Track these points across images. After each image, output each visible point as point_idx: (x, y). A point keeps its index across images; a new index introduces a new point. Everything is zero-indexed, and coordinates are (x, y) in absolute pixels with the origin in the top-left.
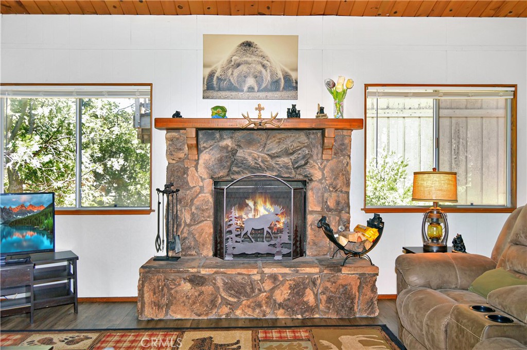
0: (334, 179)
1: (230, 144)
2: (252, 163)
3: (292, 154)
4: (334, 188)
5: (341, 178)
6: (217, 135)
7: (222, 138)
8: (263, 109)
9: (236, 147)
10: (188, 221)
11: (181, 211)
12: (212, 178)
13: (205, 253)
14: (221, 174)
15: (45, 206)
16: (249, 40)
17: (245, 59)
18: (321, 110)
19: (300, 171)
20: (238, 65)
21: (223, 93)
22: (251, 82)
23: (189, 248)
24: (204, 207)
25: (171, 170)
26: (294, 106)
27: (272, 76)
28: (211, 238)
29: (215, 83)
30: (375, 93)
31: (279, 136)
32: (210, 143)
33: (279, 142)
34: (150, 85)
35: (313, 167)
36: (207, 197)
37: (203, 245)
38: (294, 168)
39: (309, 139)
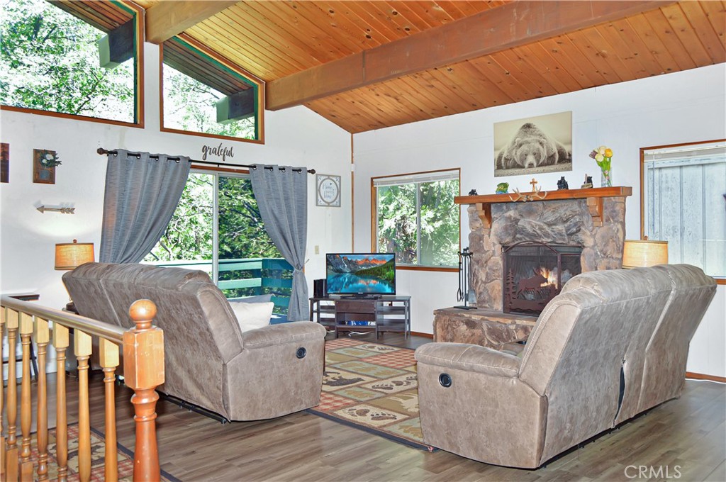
0: (605, 245)
1: (512, 215)
2: (531, 231)
3: (566, 222)
4: (605, 254)
5: (611, 244)
6: (504, 207)
7: (509, 209)
8: (536, 183)
9: (518, 217)
10: (484, 279)
11: (478, 270)
12: (500, 243)
13: (495, 306)
14: (508, 240)
15: (387, 261)
16: (528, 122)
17: (526, 139)
18: (589, 180)
19: (574, 237)
20: (521, 145)
21: (510, 171)
22: (531, 159)
23: (484, 301)
24: (495, 268)
25: (471, 237)
26: (563, 178)
27: (548, 153)
28: (501, 294)
29: (503, 163)
30: (652, 155)
31: (554, 206)
32: (499, 214)
33: (553, 211)
34: (459, 169)
35: (584, 233)
36: (497, 260)
37: (494, 299)
38: (568, 235)
39: (580, 207)
